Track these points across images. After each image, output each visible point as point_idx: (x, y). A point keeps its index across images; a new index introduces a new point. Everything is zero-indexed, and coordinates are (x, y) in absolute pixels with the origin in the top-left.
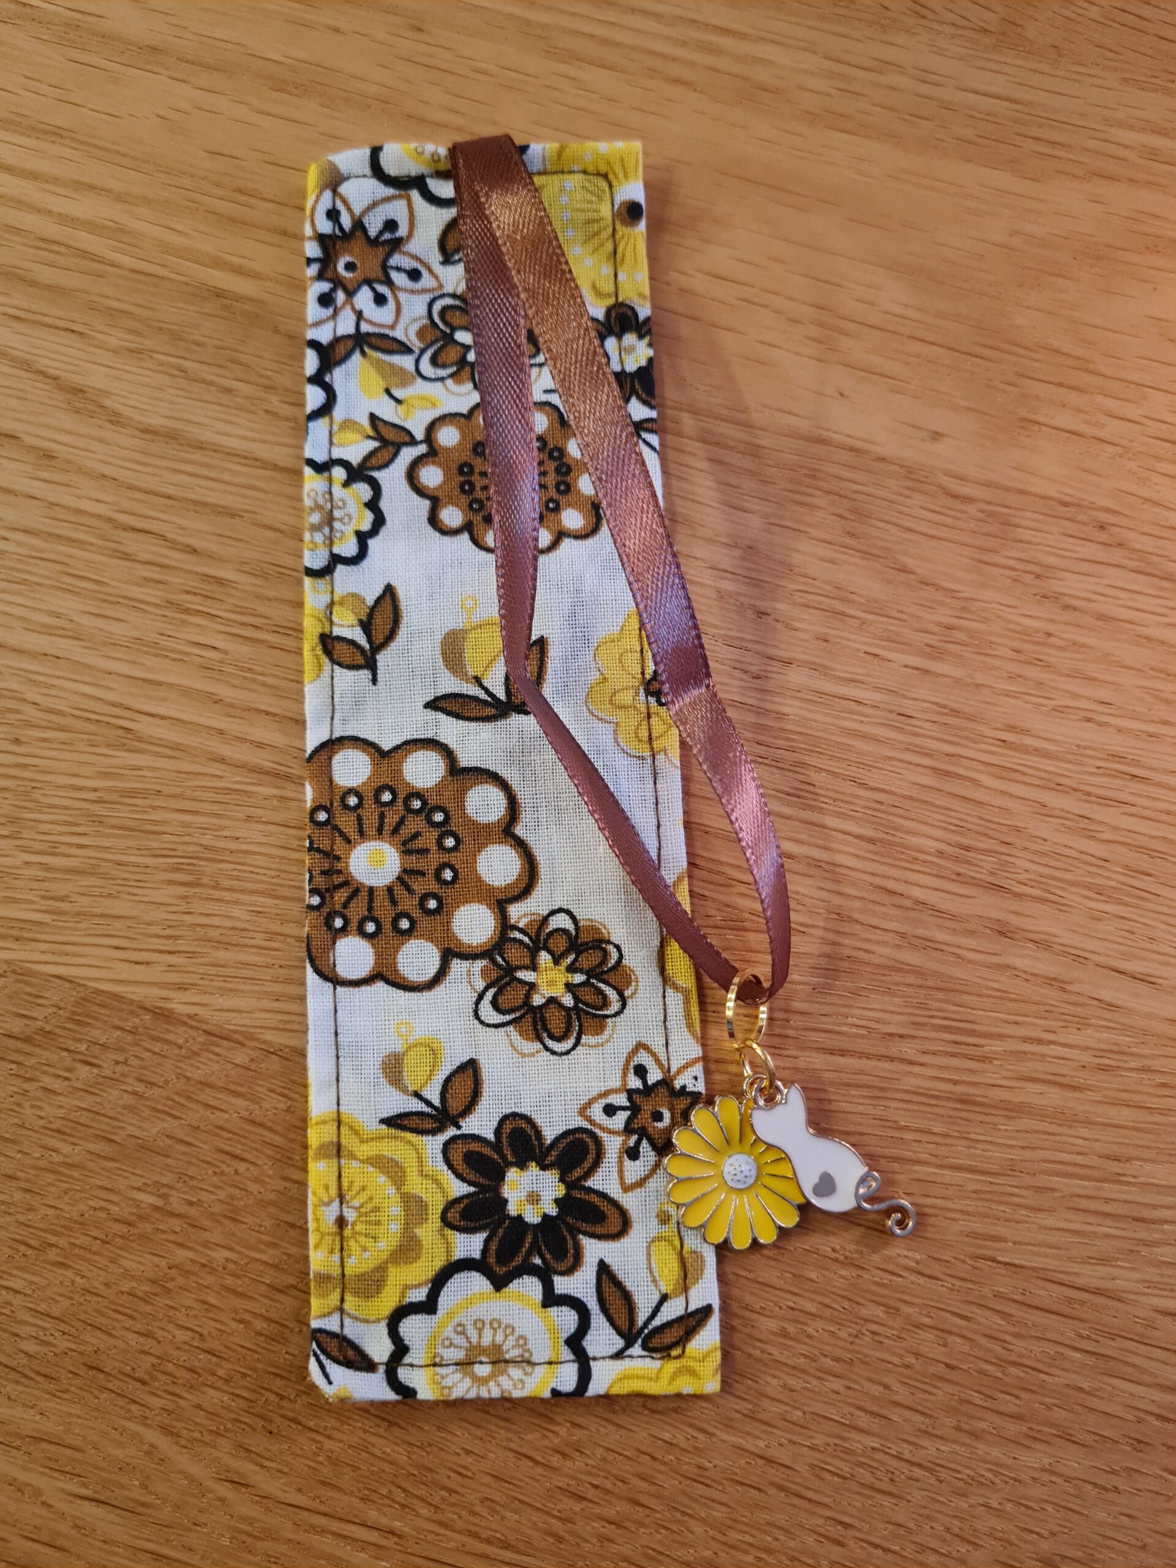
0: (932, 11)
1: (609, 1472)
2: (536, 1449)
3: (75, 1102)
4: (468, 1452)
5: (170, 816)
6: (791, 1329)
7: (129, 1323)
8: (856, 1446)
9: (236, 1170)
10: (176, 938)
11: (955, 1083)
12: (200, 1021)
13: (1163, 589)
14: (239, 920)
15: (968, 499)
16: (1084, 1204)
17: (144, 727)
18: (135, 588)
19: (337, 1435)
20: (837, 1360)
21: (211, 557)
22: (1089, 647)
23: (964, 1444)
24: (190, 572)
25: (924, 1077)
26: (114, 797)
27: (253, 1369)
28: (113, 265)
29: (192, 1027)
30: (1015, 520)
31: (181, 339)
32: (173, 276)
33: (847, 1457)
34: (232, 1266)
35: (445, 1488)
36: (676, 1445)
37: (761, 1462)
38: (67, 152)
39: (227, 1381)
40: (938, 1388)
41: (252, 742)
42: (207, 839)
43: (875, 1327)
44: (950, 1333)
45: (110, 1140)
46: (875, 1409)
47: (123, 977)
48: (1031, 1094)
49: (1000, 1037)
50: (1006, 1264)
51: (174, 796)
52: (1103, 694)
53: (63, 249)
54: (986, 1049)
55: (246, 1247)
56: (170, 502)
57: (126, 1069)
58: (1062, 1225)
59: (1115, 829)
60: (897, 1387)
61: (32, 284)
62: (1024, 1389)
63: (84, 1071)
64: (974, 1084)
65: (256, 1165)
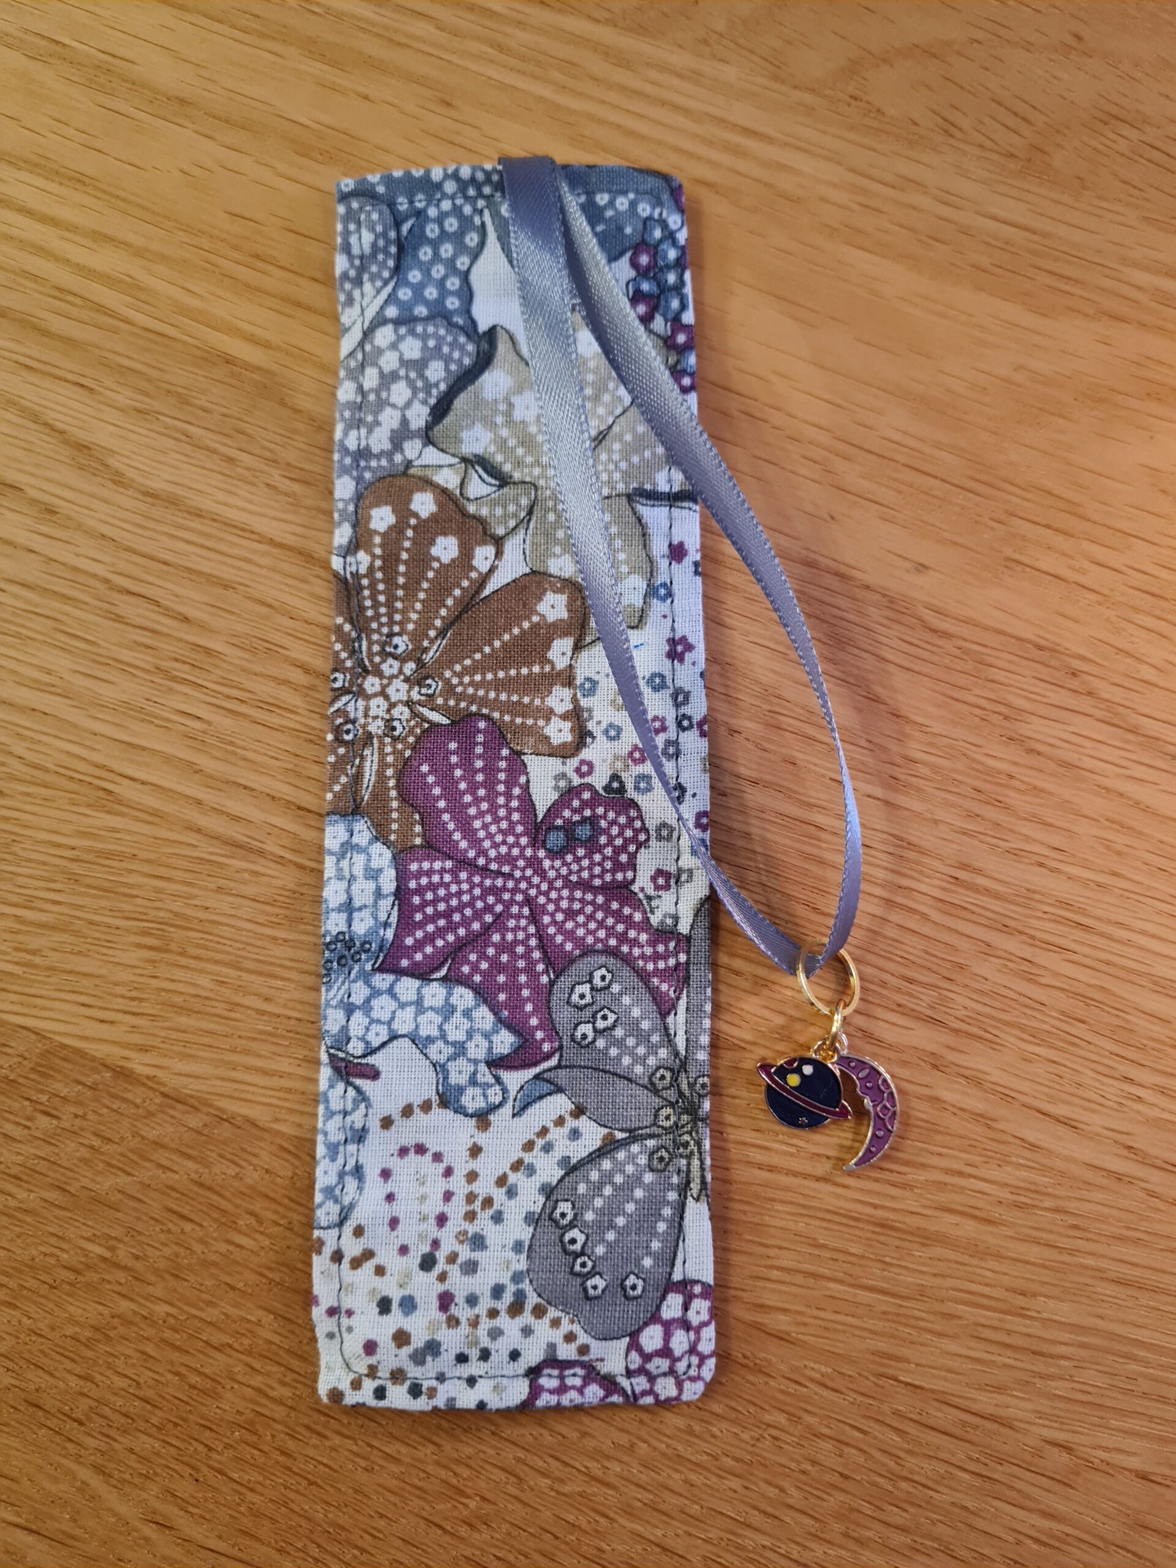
0: (961, 130)
1: (512, 1546)
2: (446, 1519)
3: (32, 1151)
4: (382, 1516)
5: (146, 880)
6: (697, 1428)
7: (69, 1365)
8: (748, 1543)
9: (182, 1230)
10: (141, 1000)
11: (876, 1207)
12: (158, 1083)
13: (1127, 741)
14: (203, 988)
15: (945, 635)
16: (988, 1334)
17: (125, 790)
18: (125, 651)
19: (259, 1488)
20: (737, 1460)
21: (202, 627)
22: (1050, 793)
23: (848, 1550)
24: (180, 640)
25: (846, 1199)
26: (90, 857)
27: (185, 1420)
28: (127, 321)
29: (150, 1088)
30: (990, 660)
31: (188, 403)
32: (185, 338)
33: (739, 1552)
34: (172, 1321)
35: (357, 1547)
36: (579, 1527)
37: (658, 1550)
38: (88, 200)
39: (159, 1429)
40: (830, 1495)
41: (228, 815)
42: (177, 906)
43: (774, 1432)
44: (848, 1444)
45: (64, 1190)
46: (770, 1510)
47: (87, 1033)
48: (946, 1224)
49: (923, 1166)
50: (907, 1384)
51: (149, 861)
52: (1057, 840)
53: (78, 301)
54: (910, 1177)
55: (188, 1304)
56: (165, 568)
57: (85, 1123)
58: (964, 1352)
59: (1056, 974)
60: (792, 1491)
61: (45, 333)
62: (913, 1504)
63: (43, 1121)
64: (894, 1210)
65: (201, 1226)
